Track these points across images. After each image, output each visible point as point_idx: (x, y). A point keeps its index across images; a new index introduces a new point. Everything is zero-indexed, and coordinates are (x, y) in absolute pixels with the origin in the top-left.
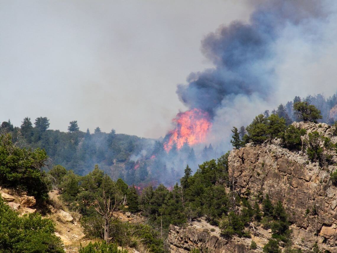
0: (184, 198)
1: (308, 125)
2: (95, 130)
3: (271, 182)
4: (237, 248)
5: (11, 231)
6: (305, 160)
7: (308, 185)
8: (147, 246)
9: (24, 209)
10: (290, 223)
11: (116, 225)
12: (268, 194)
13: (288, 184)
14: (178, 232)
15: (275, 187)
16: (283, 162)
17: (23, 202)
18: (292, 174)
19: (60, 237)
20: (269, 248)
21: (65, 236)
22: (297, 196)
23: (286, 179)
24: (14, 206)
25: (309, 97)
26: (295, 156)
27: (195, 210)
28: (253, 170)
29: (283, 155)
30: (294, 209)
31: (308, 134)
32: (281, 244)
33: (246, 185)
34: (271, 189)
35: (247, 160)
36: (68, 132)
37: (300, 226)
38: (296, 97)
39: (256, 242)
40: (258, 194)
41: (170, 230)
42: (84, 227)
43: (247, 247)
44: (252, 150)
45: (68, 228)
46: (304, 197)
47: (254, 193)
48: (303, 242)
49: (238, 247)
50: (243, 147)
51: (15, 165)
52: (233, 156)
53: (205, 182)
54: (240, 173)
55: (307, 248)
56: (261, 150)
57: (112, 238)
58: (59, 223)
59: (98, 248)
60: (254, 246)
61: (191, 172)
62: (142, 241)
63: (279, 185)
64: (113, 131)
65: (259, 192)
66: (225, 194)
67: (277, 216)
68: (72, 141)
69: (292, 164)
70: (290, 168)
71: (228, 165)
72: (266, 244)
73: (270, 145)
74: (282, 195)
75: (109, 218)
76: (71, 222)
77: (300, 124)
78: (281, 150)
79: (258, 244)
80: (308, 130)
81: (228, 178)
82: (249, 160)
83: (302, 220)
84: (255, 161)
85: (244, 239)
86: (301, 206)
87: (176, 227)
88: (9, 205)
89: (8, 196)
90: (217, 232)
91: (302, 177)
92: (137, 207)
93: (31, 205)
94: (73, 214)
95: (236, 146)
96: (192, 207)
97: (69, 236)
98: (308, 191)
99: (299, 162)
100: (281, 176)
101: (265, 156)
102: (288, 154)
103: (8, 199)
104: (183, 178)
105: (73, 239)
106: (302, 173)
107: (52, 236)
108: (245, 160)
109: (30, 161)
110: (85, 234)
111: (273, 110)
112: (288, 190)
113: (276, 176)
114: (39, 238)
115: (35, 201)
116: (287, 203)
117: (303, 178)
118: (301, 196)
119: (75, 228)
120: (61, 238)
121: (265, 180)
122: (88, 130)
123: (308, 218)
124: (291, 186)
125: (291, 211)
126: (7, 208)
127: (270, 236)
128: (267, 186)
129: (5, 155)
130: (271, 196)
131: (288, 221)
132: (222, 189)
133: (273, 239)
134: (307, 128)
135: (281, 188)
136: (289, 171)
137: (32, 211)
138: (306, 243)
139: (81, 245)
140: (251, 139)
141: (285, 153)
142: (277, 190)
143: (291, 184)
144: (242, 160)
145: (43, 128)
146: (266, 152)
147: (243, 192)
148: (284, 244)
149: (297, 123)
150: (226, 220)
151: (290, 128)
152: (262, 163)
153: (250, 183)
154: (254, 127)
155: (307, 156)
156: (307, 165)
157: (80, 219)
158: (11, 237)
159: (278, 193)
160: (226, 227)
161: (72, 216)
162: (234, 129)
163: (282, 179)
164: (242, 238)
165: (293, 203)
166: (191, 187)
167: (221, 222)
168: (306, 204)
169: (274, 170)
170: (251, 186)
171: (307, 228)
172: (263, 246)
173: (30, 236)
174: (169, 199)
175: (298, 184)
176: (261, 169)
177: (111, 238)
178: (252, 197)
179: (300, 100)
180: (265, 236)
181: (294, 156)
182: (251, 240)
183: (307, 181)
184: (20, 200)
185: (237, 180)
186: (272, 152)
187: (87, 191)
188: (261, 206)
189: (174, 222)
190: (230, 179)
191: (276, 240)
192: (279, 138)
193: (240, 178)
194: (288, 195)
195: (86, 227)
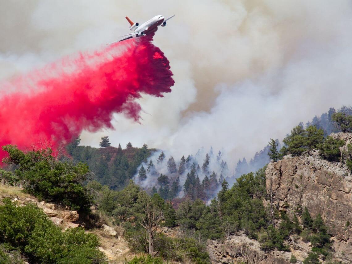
0: (221, 212)
1: (347, 136)
2: (127, 145)
3: (309, 194)
4: (276, 262)
5: (55, 247)
6: (344, 171)
7: (347, 196)
8: (193, 259)
9: (67, 224)
10: (330, 236)
11: (161, 239)
12: (307, 207)
13: (327, 197)
14: (216, 247)
15: (314, 199)
16: (322, 173)
17: (66, 217)
18: (331, 186)
19: (104, 252)
20: (309, 261)
21: (109, 251)
22: (337, 208)
23: (325, 191)
24: (57, 221)
25: (344, 108)
26: (334, 168)
27: (233, 223)
28: (292, 183)
29: (322, 167)
30: (334, 222)
31: (346, 145)
32: (322, 257)
33: (285, 198)
34: (310, 202)
35: (284, 172)
36: (100, 148)
37: (341, 239)
38: (331, 108)
39: (295, 256)
40: (297, 207)
41: (208, 244)
42: (128, 241)
43: (286, 261)
44: (290, 162)
45: (112, 242)
46: (344, 210)
47: (292, 206)
48: (344, 255)
49: (278, 261)
50: (281, 159)
51: (57, 179)
52: (271, 169)
53: (242, 195)
54: (278, 185)
55: (348, 261)
56: (299, 162)
57: (158, 252)
58: (102, 238)
59: (143, 262)
60: (294, 260)
61: (228, 186)
62: (187, 254)
63: (318, 197)
64: (145, 146)
65: (298, 205)
66: (263, 207)
67: (317, 229)
68: (104, 157)
69: (331, 176)
70: (329, 180)
71: (266, 178)
72: (306, 257)
73: (308, 157)
74: (321, 208)
75: (154, 232)
76: (114, 236)
77: (338, 135)
78: (319, 162)
79: (298, 258)
80: (346, 141)
81: (266, 191)
82: (287, 173)
83: (342, 233)
84: (293, 173)
85: (283, 253)
86: (341, 218)
87: (214, 241)
88: (52, 220)
89: (50, 211)
90: (256, 246)
91: (341, 189)
92: (174, 222)
93: (74, 220)
94: (117, 228)
95: (274, 158)
96: (230, 221)
97: (113, 251)
98: (348, 203)
99: (338, 174)
100: (320, 188)
101: (303, 168)
102: (327, 165)
103: (51, 214)
104: (220, 192)
105: (117, 253)
106: (342, 185)
107: (96, 251)
108: (282, 172)
109: (72, 175)
110: (129, 248)
111: (308, 122)
112: (327, 202)
113: (315, 188)
114: (83, 253)
115: (78, 216)
116: (327, 216)
117: (343, 190)
118: (341, 208)
119: (119, 242)
120: (106, 253)
121: (304, 193)
122: (120, 146)
123: (349, 230)
124: (331, 198)
125: (331, 224)
126: (50, 223)
127: (310, 249)
128: (306, 198)
129: (46, 169)
130: (310, 209)
131: (328, 234)
132: (260, 202)
133: (313, 253)
134: (345, 140)
135: (320, 200)
136: (328, 183)
137: (75, 226)
138: (347, 256)
139: (126, 260)
140: (289, 151)
141: (324, 165)
142: (316, 203)
143: (330, 196)
144: (279, 173)
145: (74, 144)
146: (304, 165)
147: (281, 205)
148: (324, 257)
149: (335, 134)
150: (265, 234)
151: (328, 139)
152: (300, 175)
153: (288, 195)
154: (292, 138)
155: (346, 168)
156: (346, 177)
157: (124, 233)
158: (55, 252)
159: (318, 205)
160: (264, 241)
161: (116, 231)
162: (272, 141)
163: (321, 191)
164: (281, 252)
165: (333, 216)
166: (229, 201)
167: (260, 235)
168: (346, 217)
169: (313, 182)
170: (289, 198)
171: (348, 241)
172: (303, 260)
173: (74, 251)
174: (207, 213)
175: (338, 196)
176: (299, 181)
177: (156, 252)
178: (291, 210)
179: (335, 111)
180: (304, 249)
181: (332, 168)
182: (290, 253)
183: (347, 193)
184: (63, 214)
185: (275, 192)
186: (310, 164)
187: (122, 207)
188: (300, 219)
189: (212, 236)
190: (268, 192)
191: (316, 253)
192: (317, 149)
193: (278, 191)
194: (327, 208)
195: (130, 241)
